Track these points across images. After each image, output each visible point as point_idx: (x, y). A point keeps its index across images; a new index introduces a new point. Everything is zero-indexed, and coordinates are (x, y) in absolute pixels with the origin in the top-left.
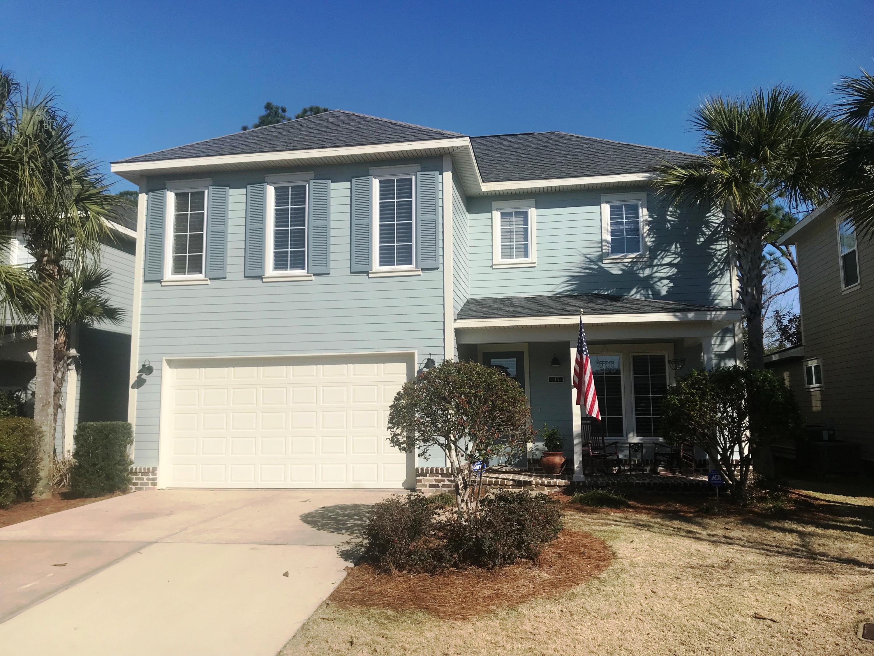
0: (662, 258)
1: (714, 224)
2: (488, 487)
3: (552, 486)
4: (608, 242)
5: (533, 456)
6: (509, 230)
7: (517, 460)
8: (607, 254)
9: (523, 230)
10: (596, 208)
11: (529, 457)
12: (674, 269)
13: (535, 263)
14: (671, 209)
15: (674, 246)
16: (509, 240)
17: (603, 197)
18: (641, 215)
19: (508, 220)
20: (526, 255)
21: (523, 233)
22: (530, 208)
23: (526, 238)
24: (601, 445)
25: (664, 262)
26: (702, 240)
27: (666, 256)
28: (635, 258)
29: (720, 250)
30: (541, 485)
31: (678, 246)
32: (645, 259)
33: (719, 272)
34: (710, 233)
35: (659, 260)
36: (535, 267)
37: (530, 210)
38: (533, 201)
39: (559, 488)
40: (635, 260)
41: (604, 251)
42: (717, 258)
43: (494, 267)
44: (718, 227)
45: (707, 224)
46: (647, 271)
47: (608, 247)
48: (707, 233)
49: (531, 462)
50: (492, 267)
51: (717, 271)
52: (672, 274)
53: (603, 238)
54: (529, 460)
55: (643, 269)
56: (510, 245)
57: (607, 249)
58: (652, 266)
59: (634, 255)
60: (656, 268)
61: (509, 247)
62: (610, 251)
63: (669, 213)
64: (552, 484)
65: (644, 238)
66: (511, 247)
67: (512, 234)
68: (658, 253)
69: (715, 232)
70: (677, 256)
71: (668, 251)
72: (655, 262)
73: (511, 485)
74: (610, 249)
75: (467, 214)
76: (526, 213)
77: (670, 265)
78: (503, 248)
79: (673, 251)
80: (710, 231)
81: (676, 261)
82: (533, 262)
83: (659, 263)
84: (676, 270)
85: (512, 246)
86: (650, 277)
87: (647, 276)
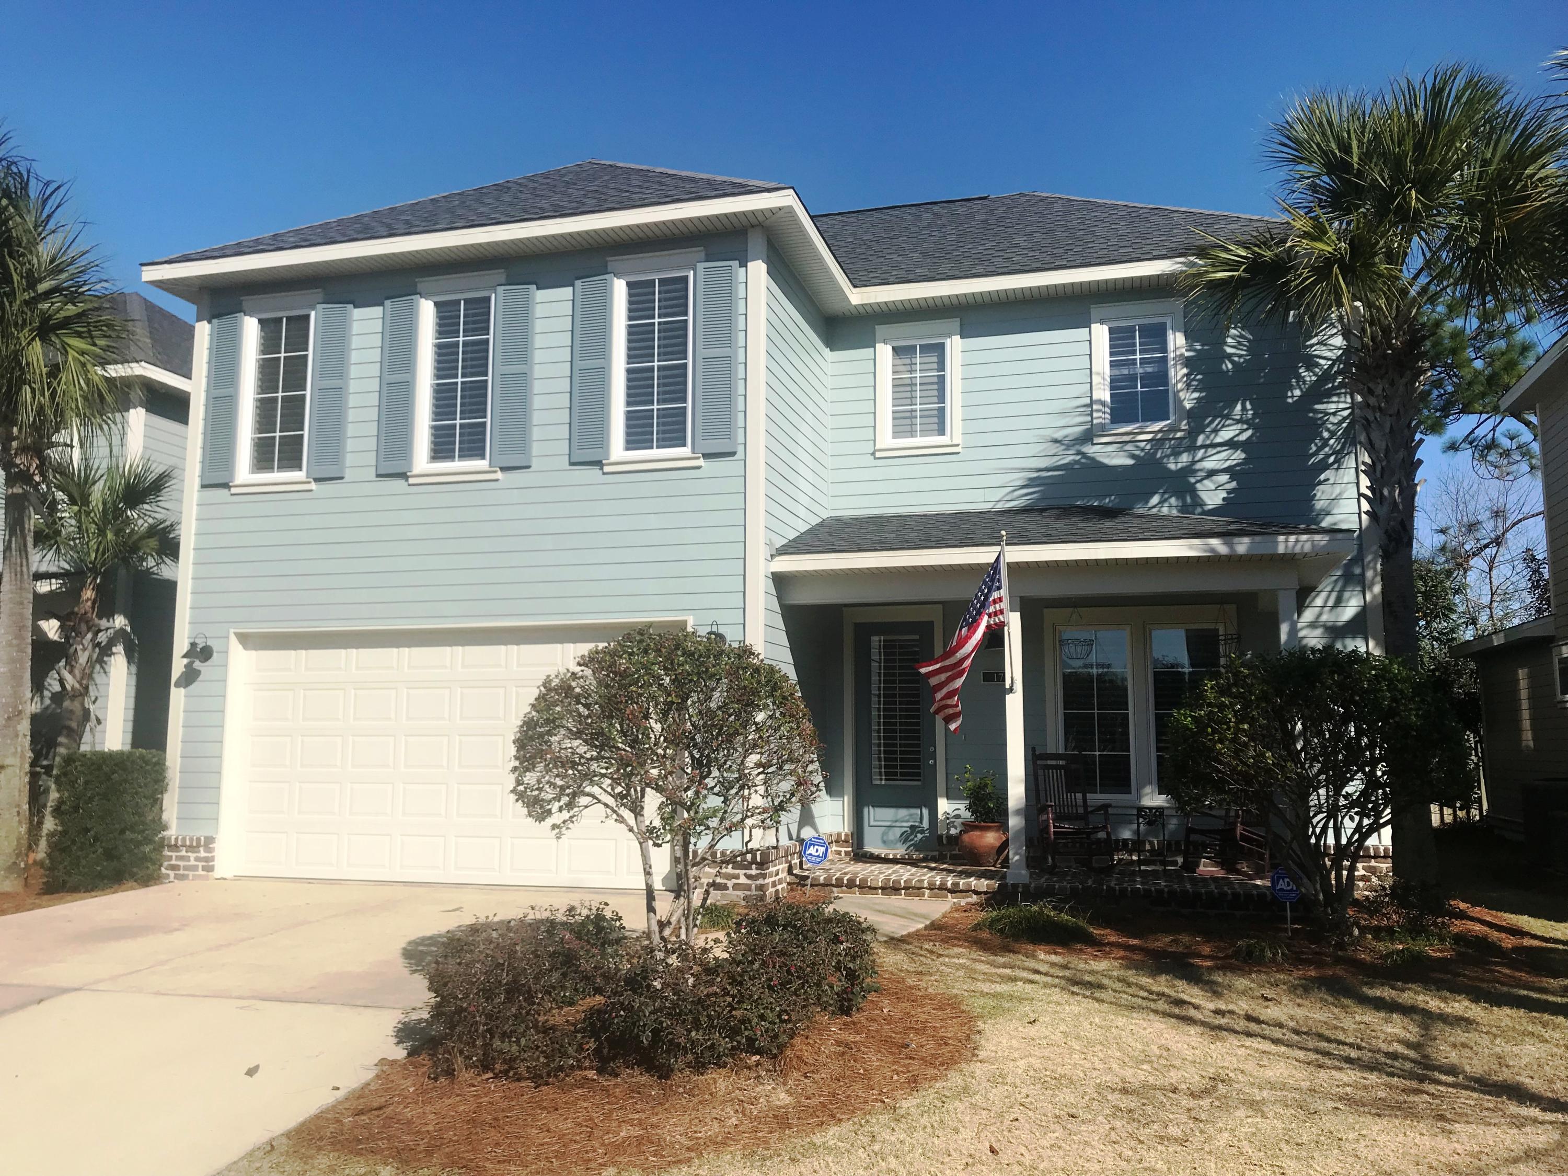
0: (1216, 431)
1: (1322, 362)
3: (962, 891)
4: (1103, 404)
5: (949, 829)
6: (909, 382)
7: (919, 836)
8: (1102, 427)
9: (935, 380)
10: (1082, 333)
11: (942, 831)
12: (1239, 452)
13: (958, 445)
14: (1233, 332)
15: (1239, 407)
16: (908, 401)
17: (1095, 311)
18: (1171, 346)
19: (908, 361)
20: (941, 431)
21: (936, 387)
22: (950, 337)
23: (941, 398)
24: (1081, 810)
25: (1218, 440)
26: (1297, 393)
27: (1223, 426)
28: (1160, 431)
29: (1334, 414)
30: (940, 889)
31: (1248, 406)
32: (1179, 435)
33: (1332, 459)
34: (1314, 378)
35: (1208, 437)
36: (958, 453)
37: (949, 340)
38: (955, 323)
39: (975, 897)
40: (1159, 436)
41: (1095, 421)
42: (1328, 430)
43: (878, 455)
44: (1331, 366)
45: (1310, 363)
46: (1185, 458)
47: (1104, 413)
48: (1308, 379)
49: (945, 842)
50: (873, 454)
51: (1328, 456)
52: (1235, 462)
53: (1095, 396)
54: (941, 837)
55: (1176, 454)
56: (912, 411)
57: (1102, 417)
58: (1192, 448)
59: (1157, 426)
60: (1202, 451)
61: (908, 414)
62: (1107, 421)
63: (1229, 340)
64: (962, 887)
65: (1176, 394)
66: (912, 415)
67: (914, 388)
68: (1207, 421)
69: (1327, 376)
70: (1245, 426)
71: (1227, 417)
72: (1200, 440)
73: (880, 888)
74: (1108, 416)
75: (826, 352)
76: (942, 346)
77: (1231, 444)
78: (897, 417)
79: (1238, 417)
80: (1315, 374)
81: (1243, 437)
82: (955, 442)
83: (1208, 442)
84: (1243, 456)
85: (914, 414)
86: (1189, 470)
87: (1182, 468)
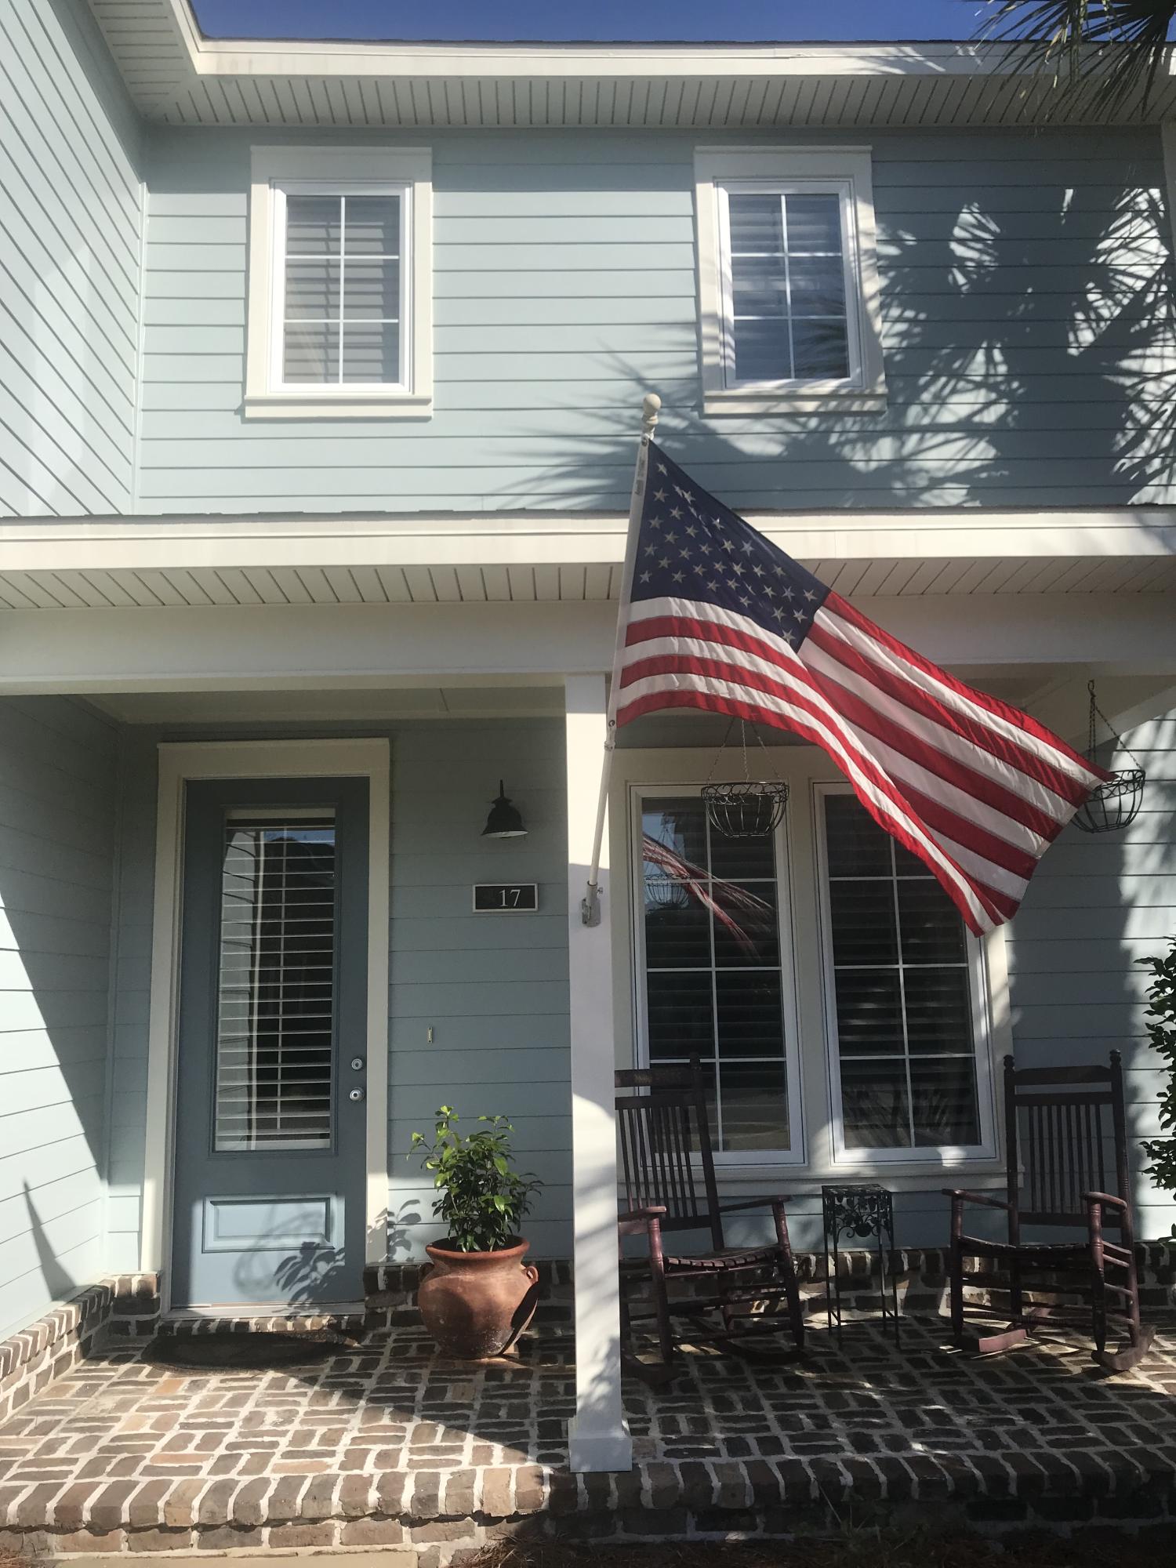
0: (941, 400)
1: (1130, 281)
2: (54, 1539)
3: (443, 1518)
4: (722, 323)
5: (390, 1250)
6: (321, 273)
7: (323, 1267)
8: (720, 376)
9: (378, 273)
10: (675, 201)
11: (375, 1255)
12: (982, 445)
13: (425, 402)
14: (966, 217)
15: (980, 356)
16: (320, 312)
17: (705, 156)
18: (848, 227)
19: (322, 233)
20: (391, 373)
21: (379, 287)
22: (412, 185)
23: (392, 306)
24: (703, 1209)
25: (947, 416)
26: (1087, 337)
27: (954, 391)
28: (833, 395)
29: (1159, 377)
31: (997, 355)
32: (870, 405)
33: (1156, 463)
34: (1117, 312)
35: (926, 411)
36: (426, 419)
37: (408, 191)
38: (423, 155)
39: (481, 1532)
40: (833, 404)
41: (707, 360)
42: (1148, 410)
43: (251, 412)
44: (1145, 290)
45: (1106, 279)
46: (885, 449)
47: (724, 344)
48: (1105, 313)
49: (381, 1285)
50: (240, 411)
51: (1148, 459)
52: (977, 464)
53: (705, 308)
55: (869, 438)
56: (328, 331)
57: (720, 352)
58: (900, 432)
59: (829, 386)
60: (915, 438)
61: (318, 337)
62: (731, 364)
63: (958, 232)
64: (442, 1508)
65: (865, 321)
66: (326, 339)
67: (332, 287)
68: (923, 381)
69: (1137, 308)
70: (993, 396)
71: (960, 375)
72: (913, 414)
74: (730, 352)
75: (141, 190)
76: (392, 206)
77: (968, 428)
78: (293, 340)
79: (978, 379)
80: (1118, 304)
81: (991, 416)
82: (420, 394)
83: (926, 421)
84: (992, 453)
86: (898, 466)
87: (877, 470)
